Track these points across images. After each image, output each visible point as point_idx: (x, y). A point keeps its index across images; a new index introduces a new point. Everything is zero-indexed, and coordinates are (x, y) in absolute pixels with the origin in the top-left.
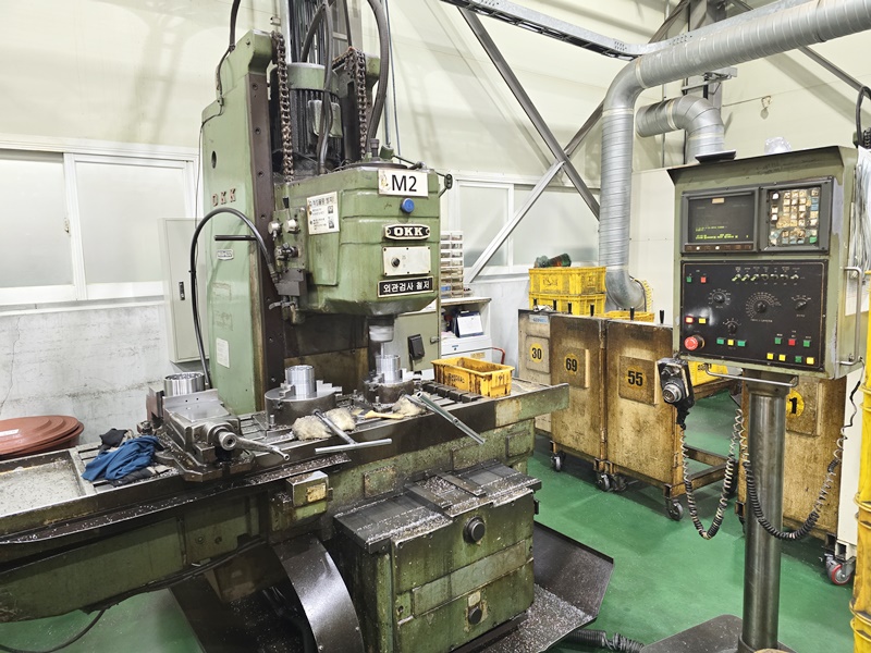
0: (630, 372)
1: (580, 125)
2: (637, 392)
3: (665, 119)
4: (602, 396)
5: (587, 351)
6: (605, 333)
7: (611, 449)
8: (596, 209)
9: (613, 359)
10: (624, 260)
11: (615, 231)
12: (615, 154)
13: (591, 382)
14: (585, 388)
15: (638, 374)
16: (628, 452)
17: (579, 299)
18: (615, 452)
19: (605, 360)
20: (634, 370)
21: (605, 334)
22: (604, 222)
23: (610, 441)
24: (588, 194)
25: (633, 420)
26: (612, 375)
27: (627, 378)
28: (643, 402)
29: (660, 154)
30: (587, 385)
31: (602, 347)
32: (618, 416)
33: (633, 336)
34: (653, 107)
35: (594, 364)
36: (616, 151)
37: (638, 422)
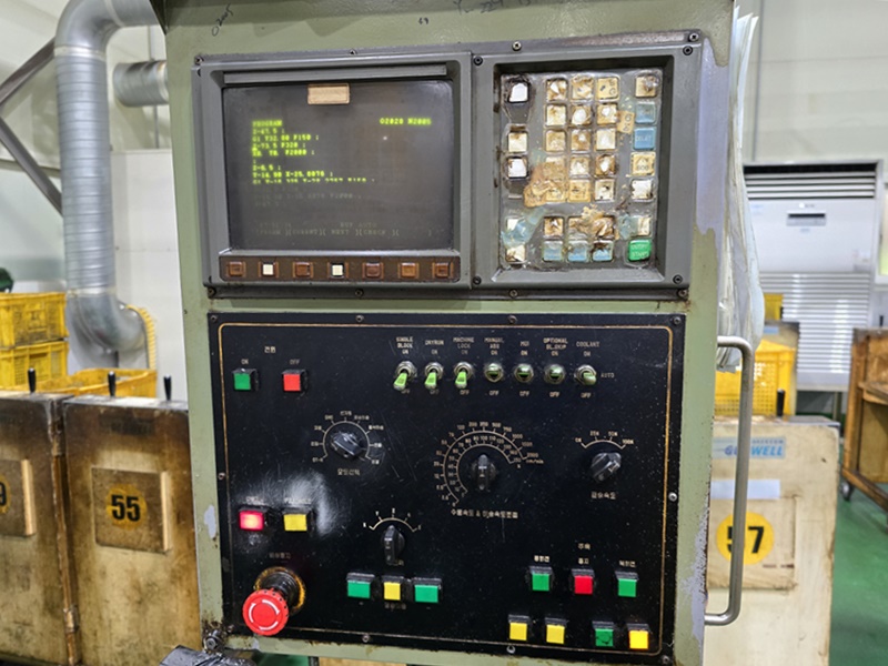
0: (114, 498)
1: (19, 63)
2: (131, 533)
3: (155, 86)
4: (63, 547)
5: (26, 464)
6: (59, 425)
7: (89, 644)
8: (55, 198)
9: (79, 474)
10: (108, 278)
11: (90, 233)
12: (80, 115)
13: (40, 522)
14: (26, 537)
15: (129, 499)
16: (122, 643)
17: (12, 354)
18: (96, 648)
19: (63, 476)
20: (121, 491)
21: (61, 427)
22: (70, 219)
23: (85, 629)
24: (41, 175)
25: (126, 583)
26: (80, 506)
27: (110, 509)
28: (143, 550)
29: (152, 135)
30: (31, 529)
31: (55, 452)
32: (97, 580)
33: (115, 428)
34: (136, 67)
35: (41, 488)
36: (83, 113)
37: (136, 587)
